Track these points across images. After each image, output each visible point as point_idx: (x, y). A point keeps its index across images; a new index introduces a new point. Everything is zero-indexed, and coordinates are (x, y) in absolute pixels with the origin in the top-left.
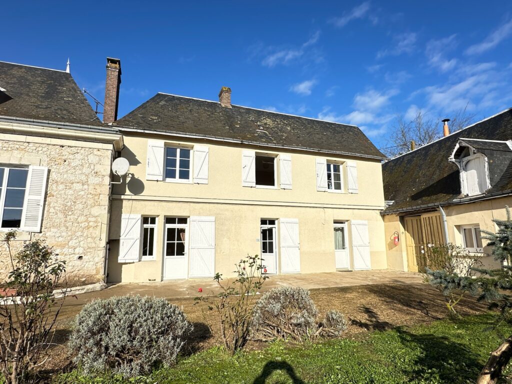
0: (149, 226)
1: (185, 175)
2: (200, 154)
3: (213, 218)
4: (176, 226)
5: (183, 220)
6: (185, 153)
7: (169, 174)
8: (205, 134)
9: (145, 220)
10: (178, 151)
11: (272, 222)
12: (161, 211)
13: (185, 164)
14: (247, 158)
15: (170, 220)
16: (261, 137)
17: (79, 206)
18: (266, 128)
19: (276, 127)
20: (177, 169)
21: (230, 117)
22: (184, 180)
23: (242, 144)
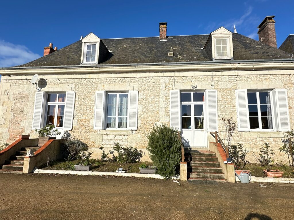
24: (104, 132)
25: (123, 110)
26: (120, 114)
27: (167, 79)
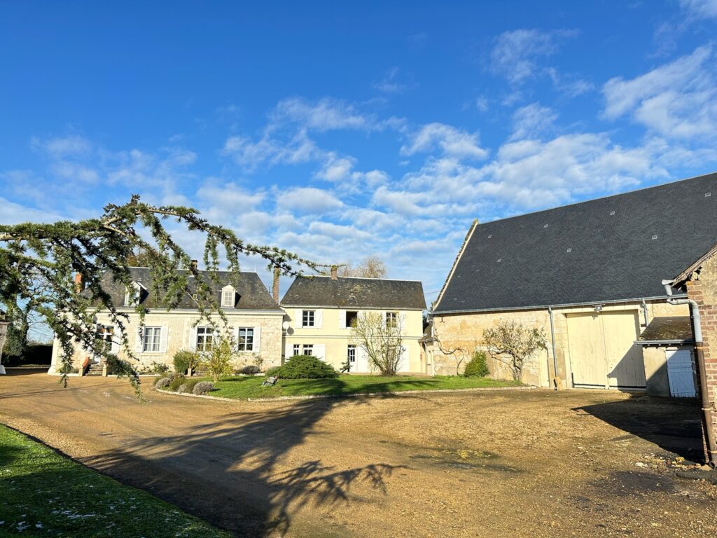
0: (296, 349)
1: (312, 324)
2: (320, 314)
3: (324, 345)
4: (308, 349)
5: (311, 346)
6: (312, 313)
7: (305, 324)
8: (321, 305)
9: (295, 346)
10: (309, 313)
11: (354, 346)
12: (302, 342)
13: (312, 319)
14: (342, 314)
15: (305, 346)
16: (350, 301)
17: (272, 342)
18: (355, 294)
19: (362, 292)
20: (308, 321)
21: (335, 288)
22: (311, 327)
23: (339, 308)
25: (157, 339)
26: (154, 342)
27: (189, 319)
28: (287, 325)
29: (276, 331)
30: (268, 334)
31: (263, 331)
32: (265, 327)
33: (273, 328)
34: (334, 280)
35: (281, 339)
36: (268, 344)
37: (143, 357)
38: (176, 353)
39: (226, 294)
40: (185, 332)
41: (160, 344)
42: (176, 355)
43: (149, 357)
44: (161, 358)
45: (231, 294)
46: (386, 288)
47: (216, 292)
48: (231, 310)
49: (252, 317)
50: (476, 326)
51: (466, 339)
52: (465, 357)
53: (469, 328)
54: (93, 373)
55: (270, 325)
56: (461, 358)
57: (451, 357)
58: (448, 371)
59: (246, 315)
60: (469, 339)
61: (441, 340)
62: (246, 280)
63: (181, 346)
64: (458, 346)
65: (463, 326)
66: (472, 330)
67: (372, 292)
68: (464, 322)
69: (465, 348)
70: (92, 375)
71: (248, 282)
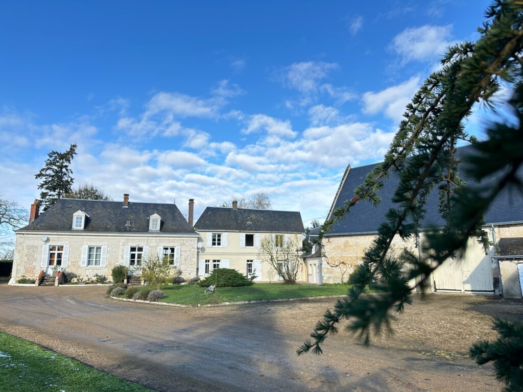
0: (207, 263)
1: (219, 244)
2: (225, 236)
3: (229, 260)
4: (216, 263)
5: (219, 261)
6: (219, 236)
7: (214, 244)
8: (226, 229)
9: (206, 261)
10: (217, 235)
11: (252, 261)
12: (211, 258)
13: (219, 240)
14: (242, 236)
15: (214, 261)
16: (248, 226)
17: (189, 258)
18: (251, 221)
19: (257, 219)
20: (217, 242)
21: (236, 216)
22: (219, 246)
23: (240, 232)
24: (87, 268)
25: (98, 256)
26: (96, 258)
27: (124, 241)
28: (200, 245)
29: (192, 250)
30: (186, 252)
31: (182, 249)
32: (184, 247)
33: (190, 247)
34: (235, 210)
35: (196, 256)
36: (186, 260)
37: (87, 271)
38: (113, 267)
39: (153, 221)
40: (120, 251)
41: (101, 260)
42: (114, 269)
43: (92, 270)
44: (102, 271)
45: (157, 221)
46: (274, 216)
47: (145, 219)
48: (157, 233)
49: (173, 238)
50: (357, 245)
51: (348, 256)
52: (348, 270)
53: (351, 247)
54: (47, 284)
55: (187, 245)
56: (345, 270)
57: (337, 270)
58: (334, 280)
59: (169, 237)
60: (352, 255)
61: (328, 256)
62: (167, 210)
63: (117, 262)
64: (342, 261)
65: (346, 245)
66: (354, 248)
67: (264, 219)
68: (347, 242)
69: (348, 262)
70: (46, 285)
71: (169, 212)
